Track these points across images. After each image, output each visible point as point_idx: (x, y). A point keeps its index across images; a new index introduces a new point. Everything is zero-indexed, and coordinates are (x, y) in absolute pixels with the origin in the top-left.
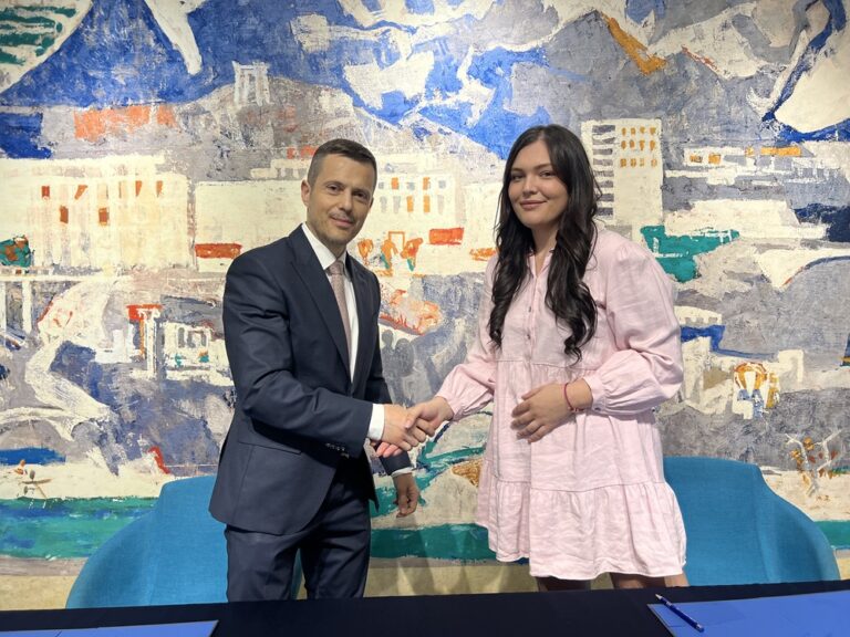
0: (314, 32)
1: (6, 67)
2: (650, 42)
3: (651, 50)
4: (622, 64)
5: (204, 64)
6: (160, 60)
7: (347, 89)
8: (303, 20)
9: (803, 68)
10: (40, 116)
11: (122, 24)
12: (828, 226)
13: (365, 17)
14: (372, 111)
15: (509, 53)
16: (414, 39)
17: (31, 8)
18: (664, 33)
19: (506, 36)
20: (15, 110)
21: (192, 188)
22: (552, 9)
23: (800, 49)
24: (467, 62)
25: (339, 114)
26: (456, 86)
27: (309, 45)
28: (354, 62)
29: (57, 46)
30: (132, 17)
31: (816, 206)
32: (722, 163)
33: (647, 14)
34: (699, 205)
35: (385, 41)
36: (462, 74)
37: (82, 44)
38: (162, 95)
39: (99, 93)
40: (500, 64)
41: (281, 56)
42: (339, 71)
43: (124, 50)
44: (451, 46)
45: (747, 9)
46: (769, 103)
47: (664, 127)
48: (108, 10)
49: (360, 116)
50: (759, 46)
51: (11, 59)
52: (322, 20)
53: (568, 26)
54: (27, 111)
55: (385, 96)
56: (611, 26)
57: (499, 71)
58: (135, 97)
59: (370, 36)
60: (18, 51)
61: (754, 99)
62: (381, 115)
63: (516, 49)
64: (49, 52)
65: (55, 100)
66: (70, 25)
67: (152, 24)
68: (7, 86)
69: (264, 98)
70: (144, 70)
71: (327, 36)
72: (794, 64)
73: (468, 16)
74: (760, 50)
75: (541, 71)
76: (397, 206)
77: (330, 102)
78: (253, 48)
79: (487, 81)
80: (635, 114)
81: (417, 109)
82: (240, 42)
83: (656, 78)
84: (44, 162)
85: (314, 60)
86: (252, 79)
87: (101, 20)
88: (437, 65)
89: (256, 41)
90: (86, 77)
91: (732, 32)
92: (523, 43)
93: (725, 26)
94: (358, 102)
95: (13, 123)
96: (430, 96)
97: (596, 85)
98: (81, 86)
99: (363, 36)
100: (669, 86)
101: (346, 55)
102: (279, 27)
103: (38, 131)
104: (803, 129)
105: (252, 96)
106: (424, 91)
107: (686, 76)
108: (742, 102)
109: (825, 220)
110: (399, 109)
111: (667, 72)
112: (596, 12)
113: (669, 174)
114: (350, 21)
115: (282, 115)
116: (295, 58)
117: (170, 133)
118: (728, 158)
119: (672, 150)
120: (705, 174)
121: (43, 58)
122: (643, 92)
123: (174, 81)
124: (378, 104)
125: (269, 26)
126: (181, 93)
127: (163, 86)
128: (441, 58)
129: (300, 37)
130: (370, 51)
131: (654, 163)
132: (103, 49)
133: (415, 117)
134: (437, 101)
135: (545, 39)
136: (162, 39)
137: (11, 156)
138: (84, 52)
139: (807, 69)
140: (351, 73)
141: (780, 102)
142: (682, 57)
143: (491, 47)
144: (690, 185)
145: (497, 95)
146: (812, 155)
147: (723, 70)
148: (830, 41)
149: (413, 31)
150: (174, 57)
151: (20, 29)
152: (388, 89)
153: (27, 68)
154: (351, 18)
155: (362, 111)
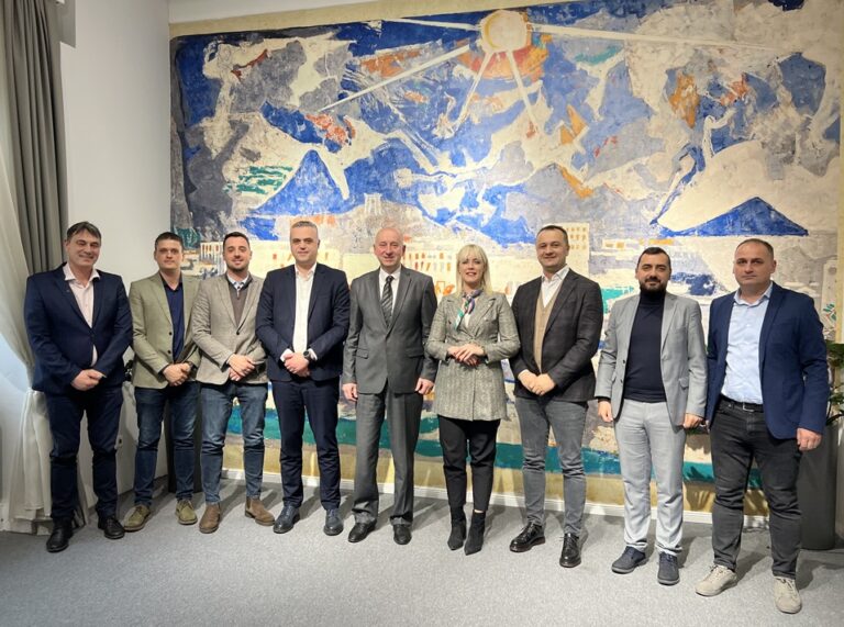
0: (404, 177)
1: (260, 195)
2: (585, 180)
3: (585, 185)
4: (568, 191)
5: (351, 194)
6: (330, 192)
7: (420, 207)
8: (399, 171)
9: (676, 194)
10: (274, 220)
11: (313, 175)
12: (690, 286)
13: (431, 169)
14: (432, 218)
15: (505, 187)
16: (455, 181)
17: (272, 167)
18: (593, 175)
19: (505, 178)
20: (263, 217)
21: (342, 256)
22: (530, 163)
23: (675, 183)
24: (482, 193)
25: (415, 220)
26: (475, 205)
27: (402, 184)
28: (423, 192)
29: (283, 186)
30: (318, 172)
31: (682, 274)
32: (625, 247)
33: (584, 164)
34: (610, 271)
35: (440, 181)
36: (479, 199)
37: (294, 185)
38: (330, 210)
39: (302, 209)
40: (500, 193)
41: (388, 190)
42: (416, 197)
43: (314, 188)
44: (474, 183)
45: (644, 160)
46: (654, 214)
47: (591, 227)
48: (307, 168)
49: (426, 221)
50: (649, 181)
51: (262, 192)
52: (409, 171)
53: (538, 172)
54: (269, 217)
55: (439, 211)
56: (563, 172)
57: (499, 197)
58: (318, 211)
59: (433, 179)
60: (265, 188)
61: (645, 212)
62: (436, 220)
63: (509, 185)
64: (279, 189)
65: (281, 212)
66: (290, 175)
67: (327, 175)
68: (260, 205)
69: (379, 211)
70: (323, 197)
71: (411, 179)
72: (671, 191)
73: (484, 168)
74: (650, 184)
75: (523, 196)
76: (442, 267)
77: (411, 213)
78: (374, 186)
79: (492, 202)
80: (574, 220)
81: (455, 217)
82: (368, 183)
83: (587, 200)
84: (275, 242)
85: (404, 192)
86: (373, 202)
87: (304, 172)
88: (466, 194)
89: (376, 182)
90: (296, 201)
91: (634, 173)
92: (514, 181)
93: (629, 171)
94: (425, 214)
95: (262, 223)
96: (462, 210)
97: (553, 205)
98: (293, 205)
99: (429, 179)
100: (595, 205)
101: (420, 189)
102: (387, 175)
103: (273, 227)
104: (675, 229)
105: (372, 211)
106: (458, 207)
107: (605, 199)
108: (637, 214)
109: (688, 282)
110: (445, 217)
111: (594, 197)
112: (554, 164)
113: (593, 253)
114: (422, 171)
115: (387, 221)
116: (394, 191)
117: (333, 229)
118: (628, 245)
119: (595, 240)
120: (614, 254)
121: (277, 192)
122: (579, 208)
123: (336, 202)
124: (435, 215)
125: (383, 175)
126: (339, 209)
127: (331, 205)
128: (469, 190)
129: (397, 180)
130: (432, 188)
131: (584, 247)
132: (304, 187)
133: (453, 221)
134: (466, 213)
135: (525, 179)
136: (332, 182)
137: (261, 239)
138: (295, 189)
139: (679, 195)
140: (422, 199)
141: (661, 214)
142: (604, 188)
143: (496, 184)
144: (605, 260)
145: (498, 209)
146: (680, 244)
147: (627, 195)
148: (695, 178)
149: (454, 176)
150: (337, 191)
151: (267, 177)
152: (440, 207)
153: (270, 196)
154: (423, 170)
155: (426, 218)
